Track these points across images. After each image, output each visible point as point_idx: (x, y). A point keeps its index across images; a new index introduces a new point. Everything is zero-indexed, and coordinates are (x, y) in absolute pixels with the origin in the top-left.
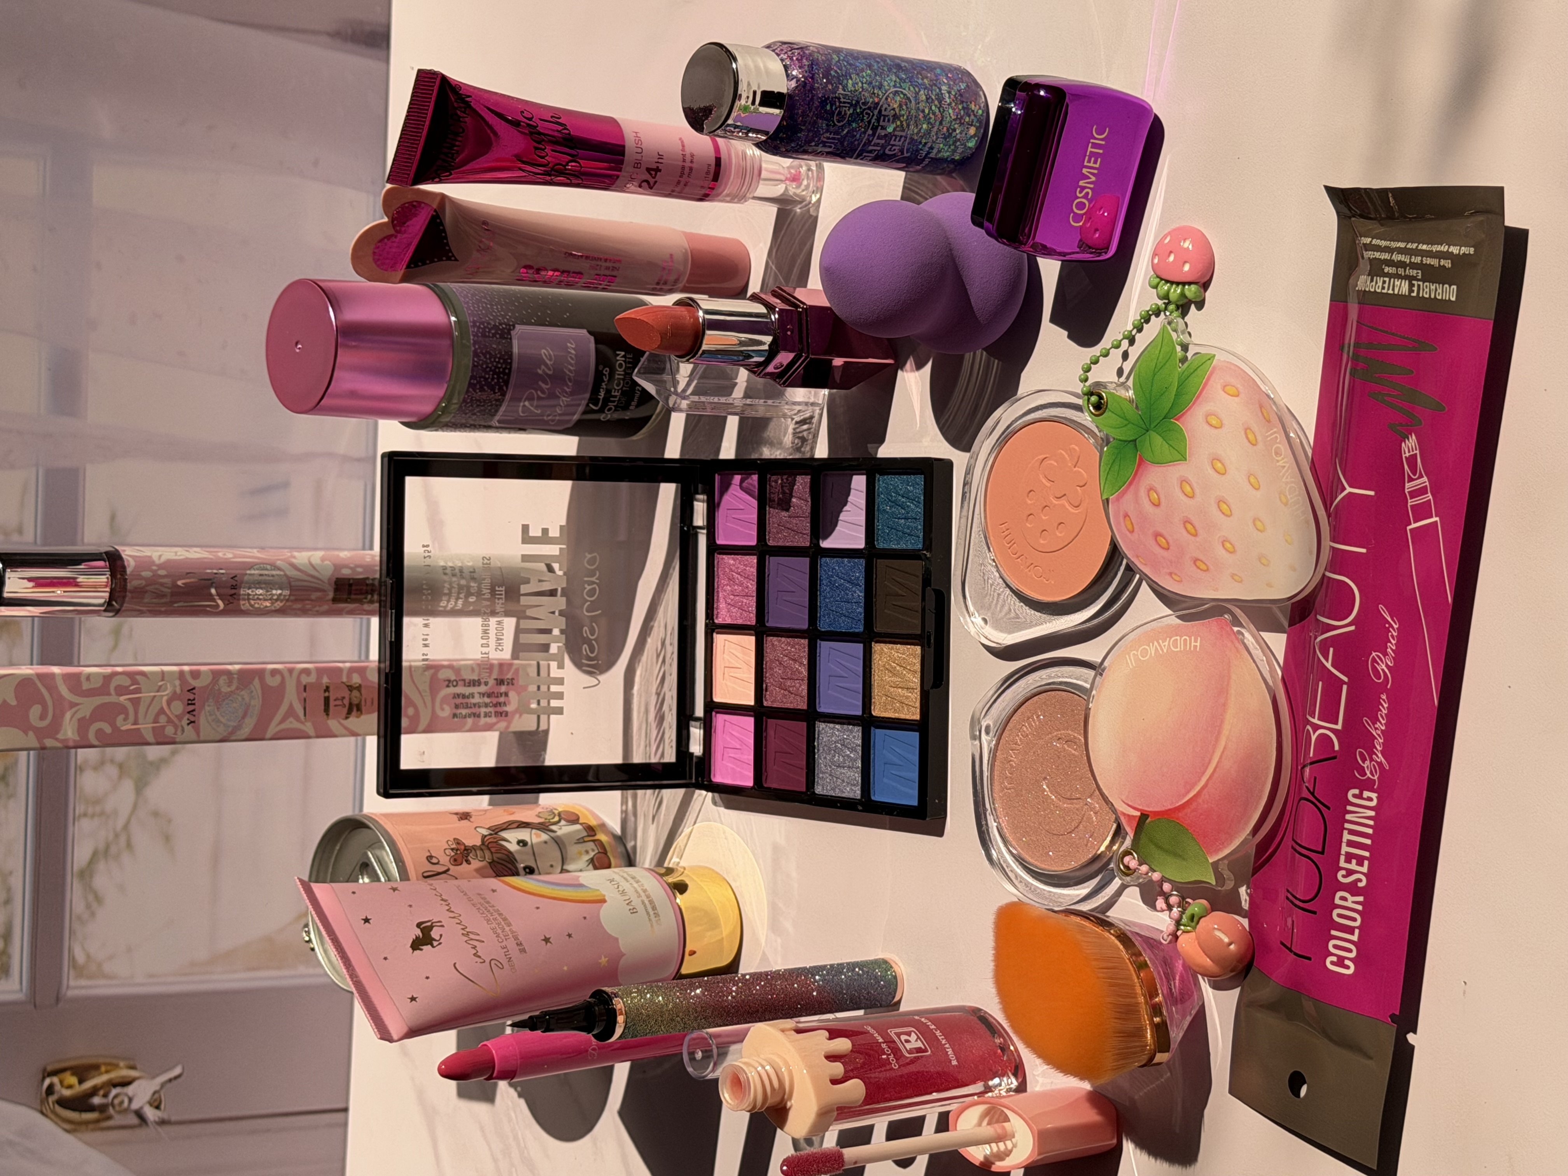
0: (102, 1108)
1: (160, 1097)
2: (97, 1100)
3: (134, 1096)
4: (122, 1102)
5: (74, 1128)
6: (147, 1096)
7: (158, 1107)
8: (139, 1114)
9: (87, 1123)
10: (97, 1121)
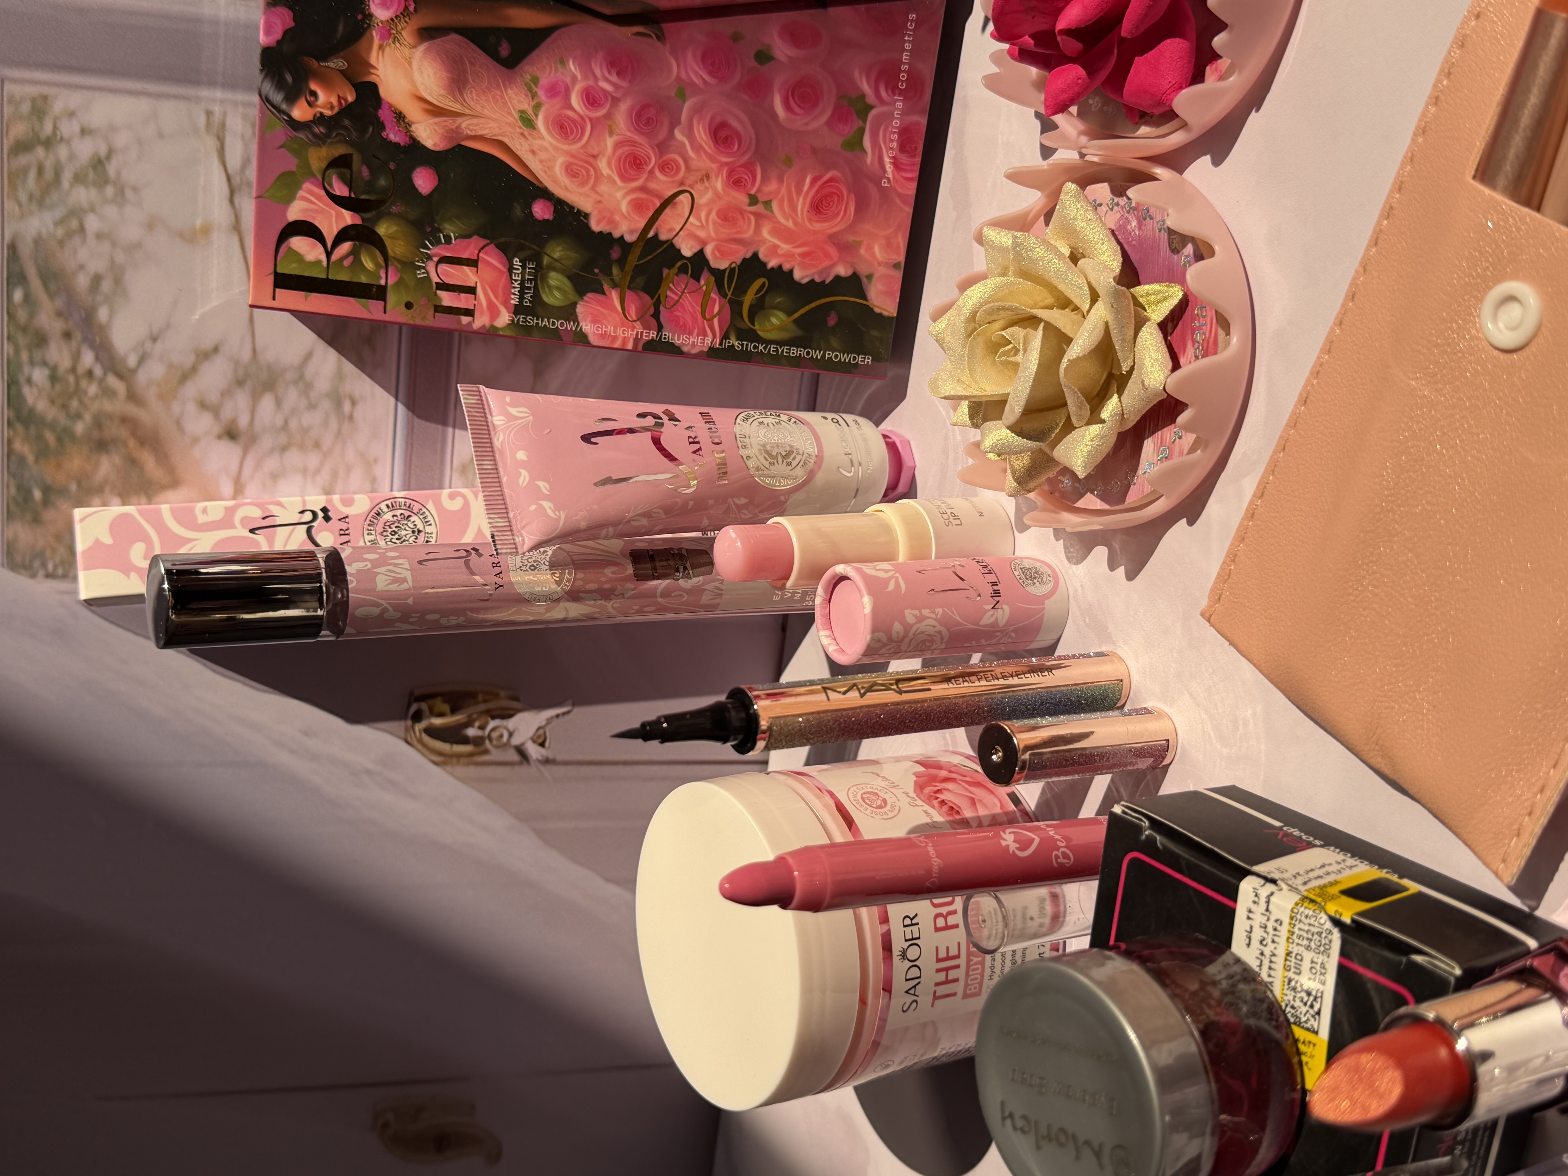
0: (478, 742)
1: (545, 733)
2: (471, 732)
3: (514, 731)
4: (501, 736)
5: (444, 760)
6: (531, 732)
7: (542, 745)
8: (520, 751)
9: (459, 756)
10: (471, 755)
